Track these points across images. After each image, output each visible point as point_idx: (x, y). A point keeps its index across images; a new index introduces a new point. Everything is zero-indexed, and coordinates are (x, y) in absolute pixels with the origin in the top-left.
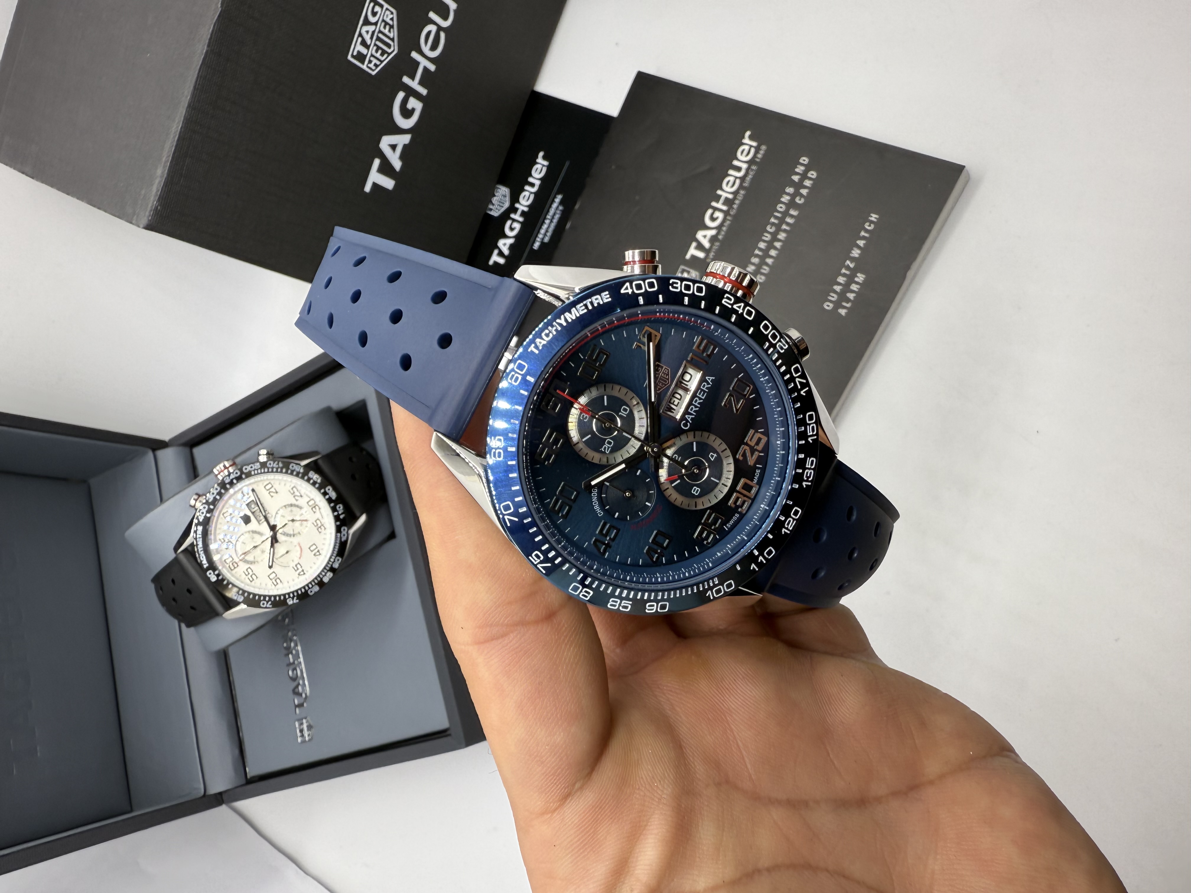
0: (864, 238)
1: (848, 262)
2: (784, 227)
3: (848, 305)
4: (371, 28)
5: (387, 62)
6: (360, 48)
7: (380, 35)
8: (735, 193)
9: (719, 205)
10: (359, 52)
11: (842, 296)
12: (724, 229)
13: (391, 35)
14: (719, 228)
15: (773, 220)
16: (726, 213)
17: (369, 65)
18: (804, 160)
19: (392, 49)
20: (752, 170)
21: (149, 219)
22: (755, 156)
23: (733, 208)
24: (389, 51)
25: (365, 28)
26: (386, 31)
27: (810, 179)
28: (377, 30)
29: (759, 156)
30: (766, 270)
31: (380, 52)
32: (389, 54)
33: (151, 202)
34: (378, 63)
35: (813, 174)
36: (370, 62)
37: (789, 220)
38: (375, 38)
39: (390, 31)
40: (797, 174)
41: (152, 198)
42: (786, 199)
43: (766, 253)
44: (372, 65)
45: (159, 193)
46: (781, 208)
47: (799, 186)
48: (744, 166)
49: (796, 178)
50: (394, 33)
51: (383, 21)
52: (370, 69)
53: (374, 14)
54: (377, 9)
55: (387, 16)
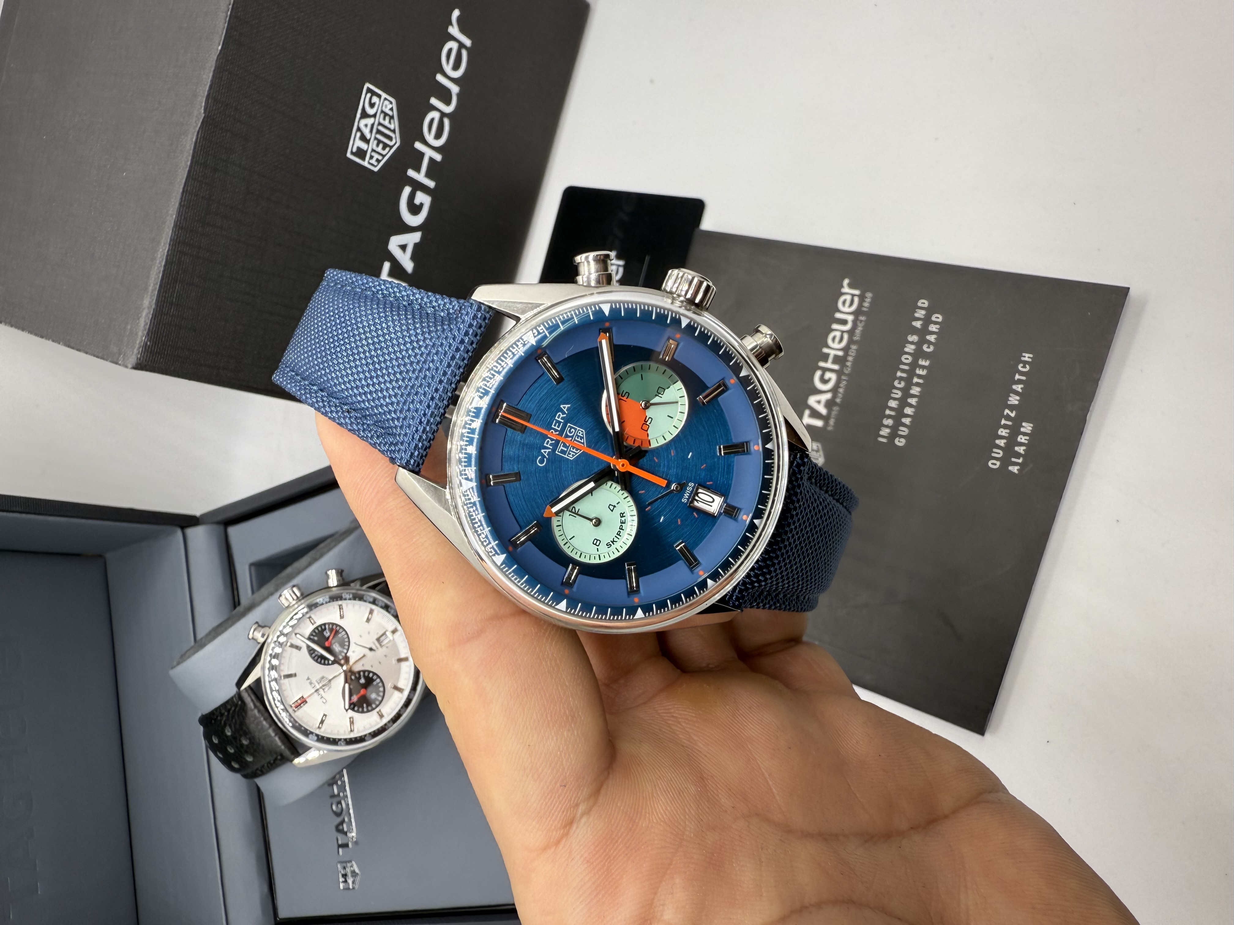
0: (1020, 382)
1: (1007, 412)
2: (916, 380)
3: (1019, 460)
4: (370, 121)
5: (390, 156)
6: (359, 144)
7: (380, 128)
8: (846, 349)
9: (829, 365)
10: (358, 148)
11: (1009, 451)
12: (841, 390)
13: (392, 127)
14: (834, 390)
15: (900, 374)
16: (839, 373)
17: (371, 161)
18: (924, 303)
19: (394, 141)
20: (861, 321)
21: (138, 358)
22: (860, 305)
23: (847, 365)
24: (391, 143)
25: (363, 122)
26: (386, 123)
27: (936, 323)
28: (376, 123)
29: (866, 304)
30: (904, 431)
31: (381, 146)
32: (391, 147)
33: (139, 337)
34: (380, 158)
35: (938, 317)
36: (371, 157)
37: (920, 372)
38: (374, 131)
39: (390, 122)
40: (918, 319)
41: (140, 334)
42: (910, 348)
43: (900, 414)
44: (373, 161)
45: (148, 327)
47: (923, 332)
48: (850, 318)
49: (918, 324)
50: (395, 125)
51: (382, 112)
52: (372, 165)
53: (372, 105)
54: (375, 99)
55: (386, 106)
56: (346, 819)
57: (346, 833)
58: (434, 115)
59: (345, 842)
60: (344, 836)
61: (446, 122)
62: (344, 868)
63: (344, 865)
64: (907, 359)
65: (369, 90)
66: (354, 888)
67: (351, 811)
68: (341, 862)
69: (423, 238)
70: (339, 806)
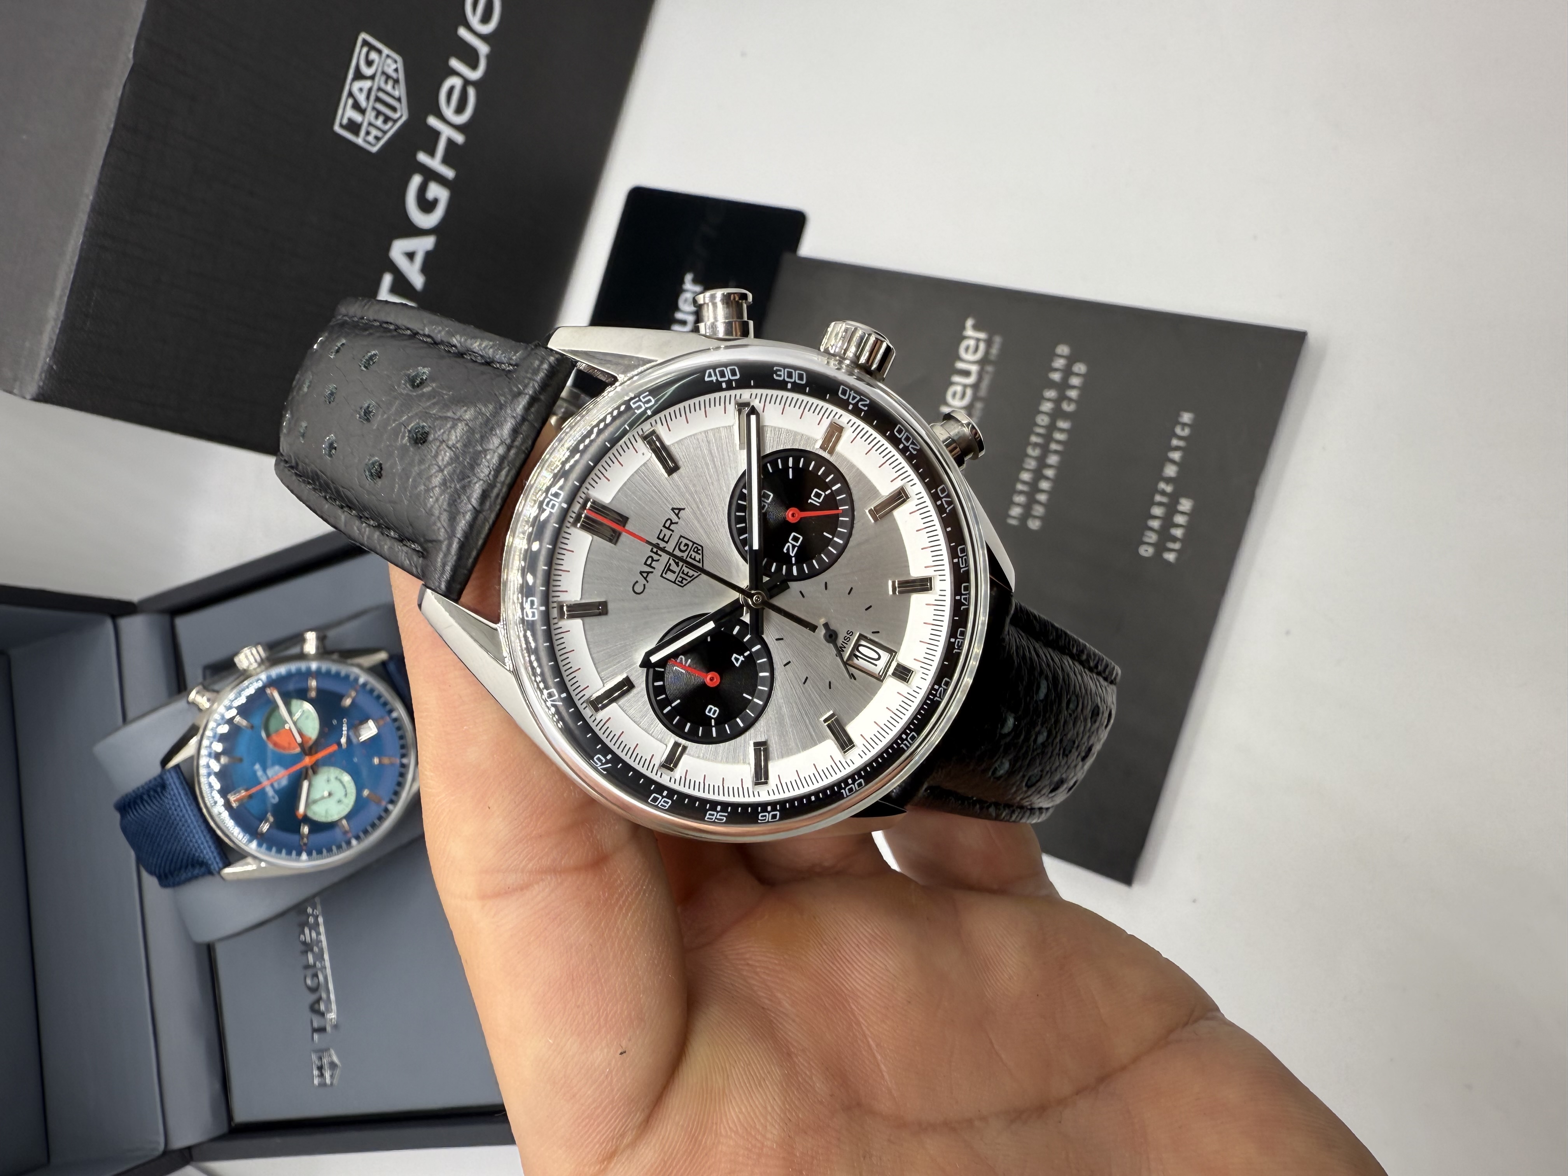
0: (1177, 448)
1: (1162, 485)
2: (1053, 447)
3: (1177, 546)
4: (367, 84)
5: (393, 135)
6: (352, 114)
7: (381, 94)
8: (969, 408)
10: (350, 120)
11: (1165, 535)
13: (396, 93)
15: (1034, 439)
17: (367, 139)
18: (1064, 349)
19: (399, 114)
20: (988, 373)
22: (987, 353)
24: (395, 116)
25: (357, 85)
26: (389, 88)
27: (1078, 375)
28: (375, 88)
29: (994, 352)
30: (1039, 510)
32: (395, 121)
33: (42, 358)
34: (379, 134)
35: (1080, 368)
36: (368, 133)
37: (1059, 436)
38: (372, 98)
39: (394, 87)
40: (1056, 370)
41: (43, 353)
42: (1046, 406)
43: (1034, 489)
44: (370, 138)
45: (53, 346)
47: (1063, 386)
48: (974, 369)
49: (1056, 376)
50: (400, 91)
51: (383, 73)
52: (369, 143)
53: (369, 63)
54: (373, 56)
55: (389, 66)
56: (324, 996)
57: (322, 1014)
58: (454, 82)
59: (322, 1025)
60: (320, 1018)
61: (471, 92)
62: (320, 1059)
63: (321, 1054)
64: (1043, 420)
65: (365, 43)
66: (332, 1084)
67: (330, 985)
68: (316, 1051)
69: (437, 244)
70: (316, 980)
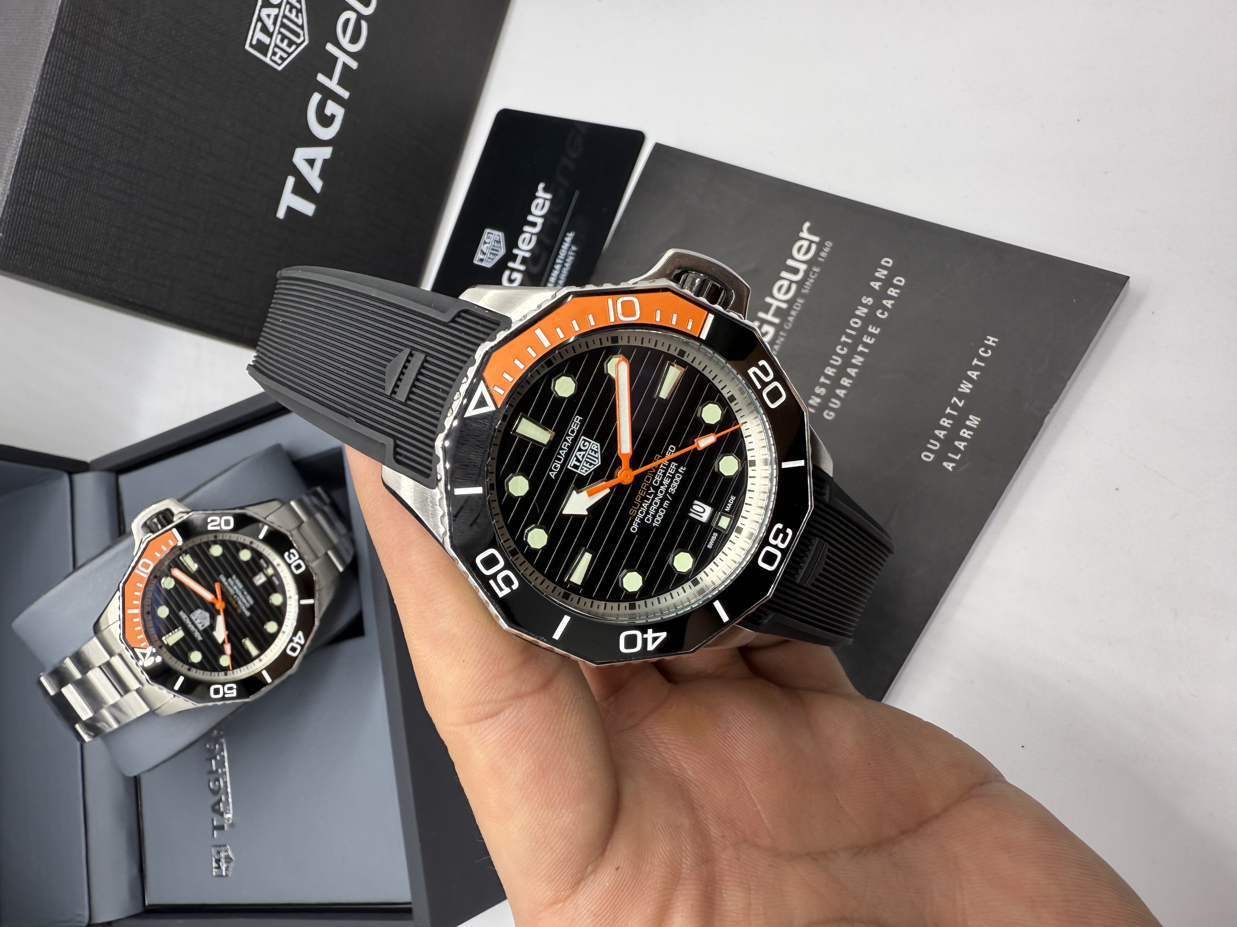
0: (978, 368)
1: (955, 399)
2: (860, 348)
4: (274, 11)
5: (296, 56)
6: (260, 36)
7: (286, 21)
8: (791, 302)
9: (769, 316)
10: (259, 41)
12: (776, 347)
13: (299, 22)
15: (844, 339)
16: (778, 327)
17: (274, 58)
18: (888, 262)
19: (301, 39)
20: (814, 273)
22: (817, 254)
23: (789, 321)
24: (298, 41)
25: (265, 11)
26: (293, 16)
27: (896, 288)
28: (281, 15)
29: (823, 254)
30: (835, 404)
31: (286, 42)
32: (298, 45)
34: (284, 55)
35: (900, 281)
36: (274, 54)
37: (867, 340)
38: (278, 24)
39: (297, 16)
40: (878, 279)
42: (862, 311)
43: (836, 382)
44: (276, 58)
46: (856, 323)
47: (881, 296)
48: (803, 268)
49: (876, 285)
50: (303, 19)
52: (275, 63)
57: (222, 814)
58: (350, 15)
59: (221, 823)
60: (220, 817)
61: (364, 25)
62: (218, 853)
63: (219, 849)
66: (226, 875)
67: (229, 790)
68: (215, 846)
69: (334, 154)
70: (217, 783)
